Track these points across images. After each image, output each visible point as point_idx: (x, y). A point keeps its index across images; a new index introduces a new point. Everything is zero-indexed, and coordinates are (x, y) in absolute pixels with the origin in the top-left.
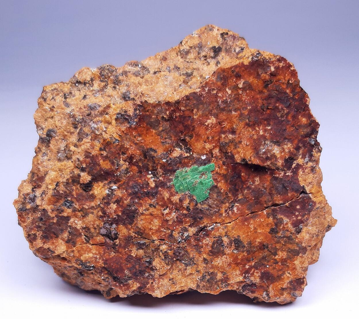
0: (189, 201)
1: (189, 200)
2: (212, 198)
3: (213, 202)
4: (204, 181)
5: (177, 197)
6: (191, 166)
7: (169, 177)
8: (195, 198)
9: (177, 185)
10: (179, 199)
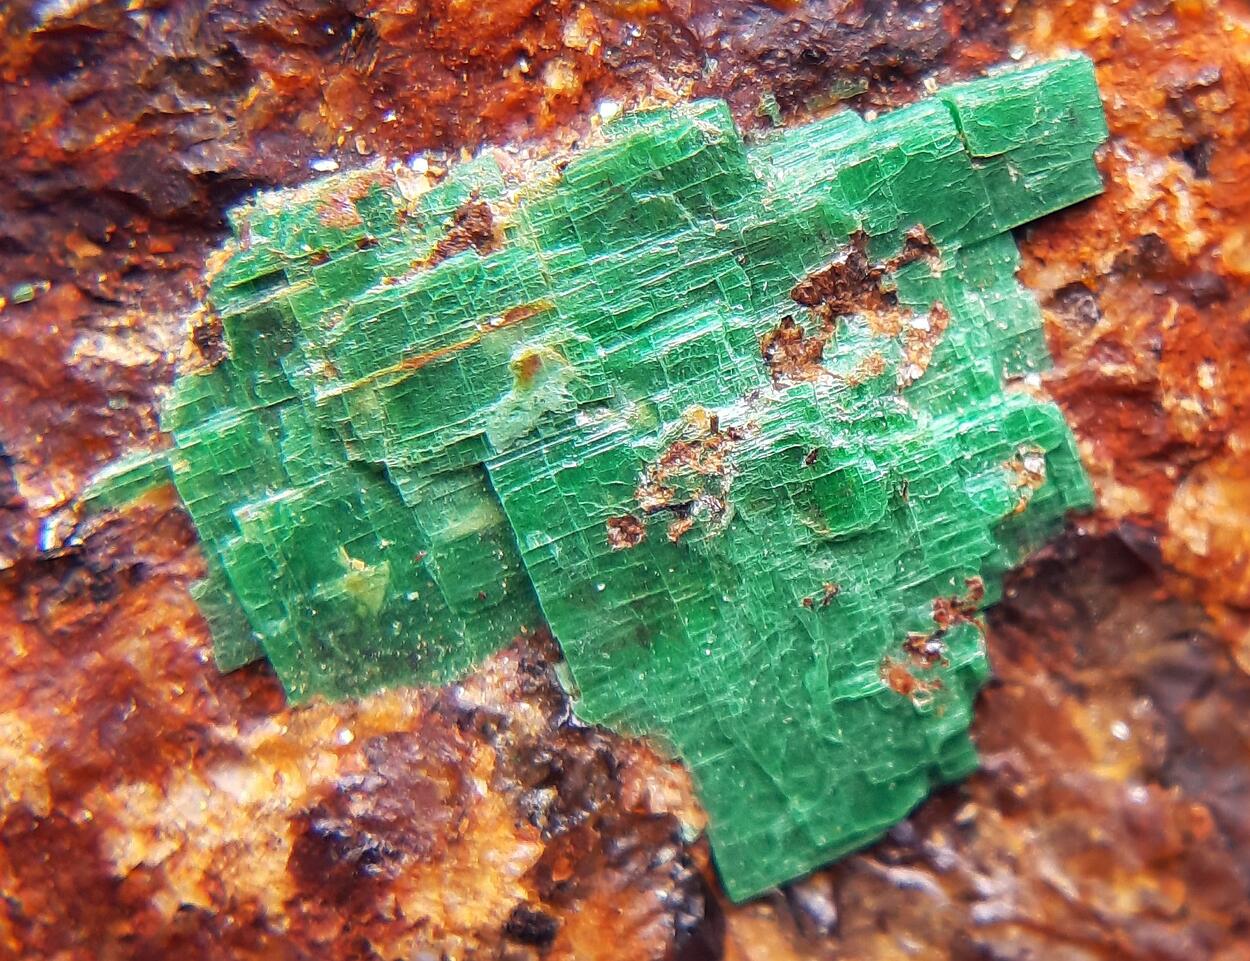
0: (538, 874)
1: (529, 851)
2: (1049, 800)
3: (1067, 885)
4: (877, 424)
5: (240, 785)
6: (573, 108)
7: (57, 350)
8: (661, 792)
9: (249, 512)
10: (303, 822)
